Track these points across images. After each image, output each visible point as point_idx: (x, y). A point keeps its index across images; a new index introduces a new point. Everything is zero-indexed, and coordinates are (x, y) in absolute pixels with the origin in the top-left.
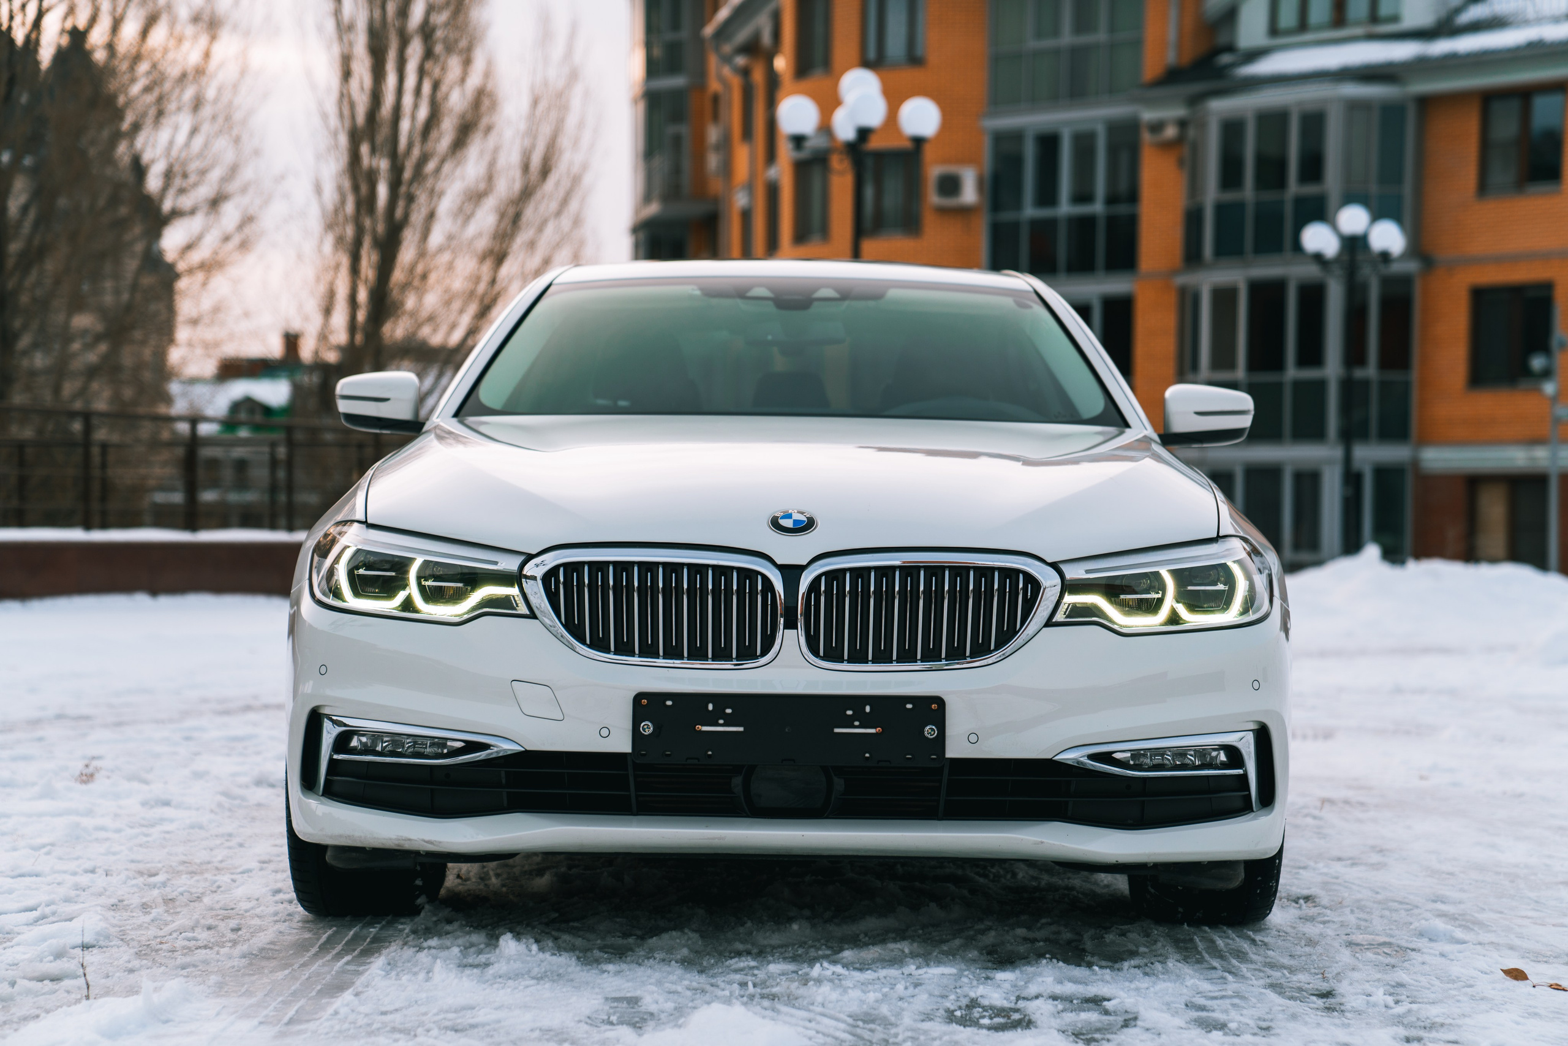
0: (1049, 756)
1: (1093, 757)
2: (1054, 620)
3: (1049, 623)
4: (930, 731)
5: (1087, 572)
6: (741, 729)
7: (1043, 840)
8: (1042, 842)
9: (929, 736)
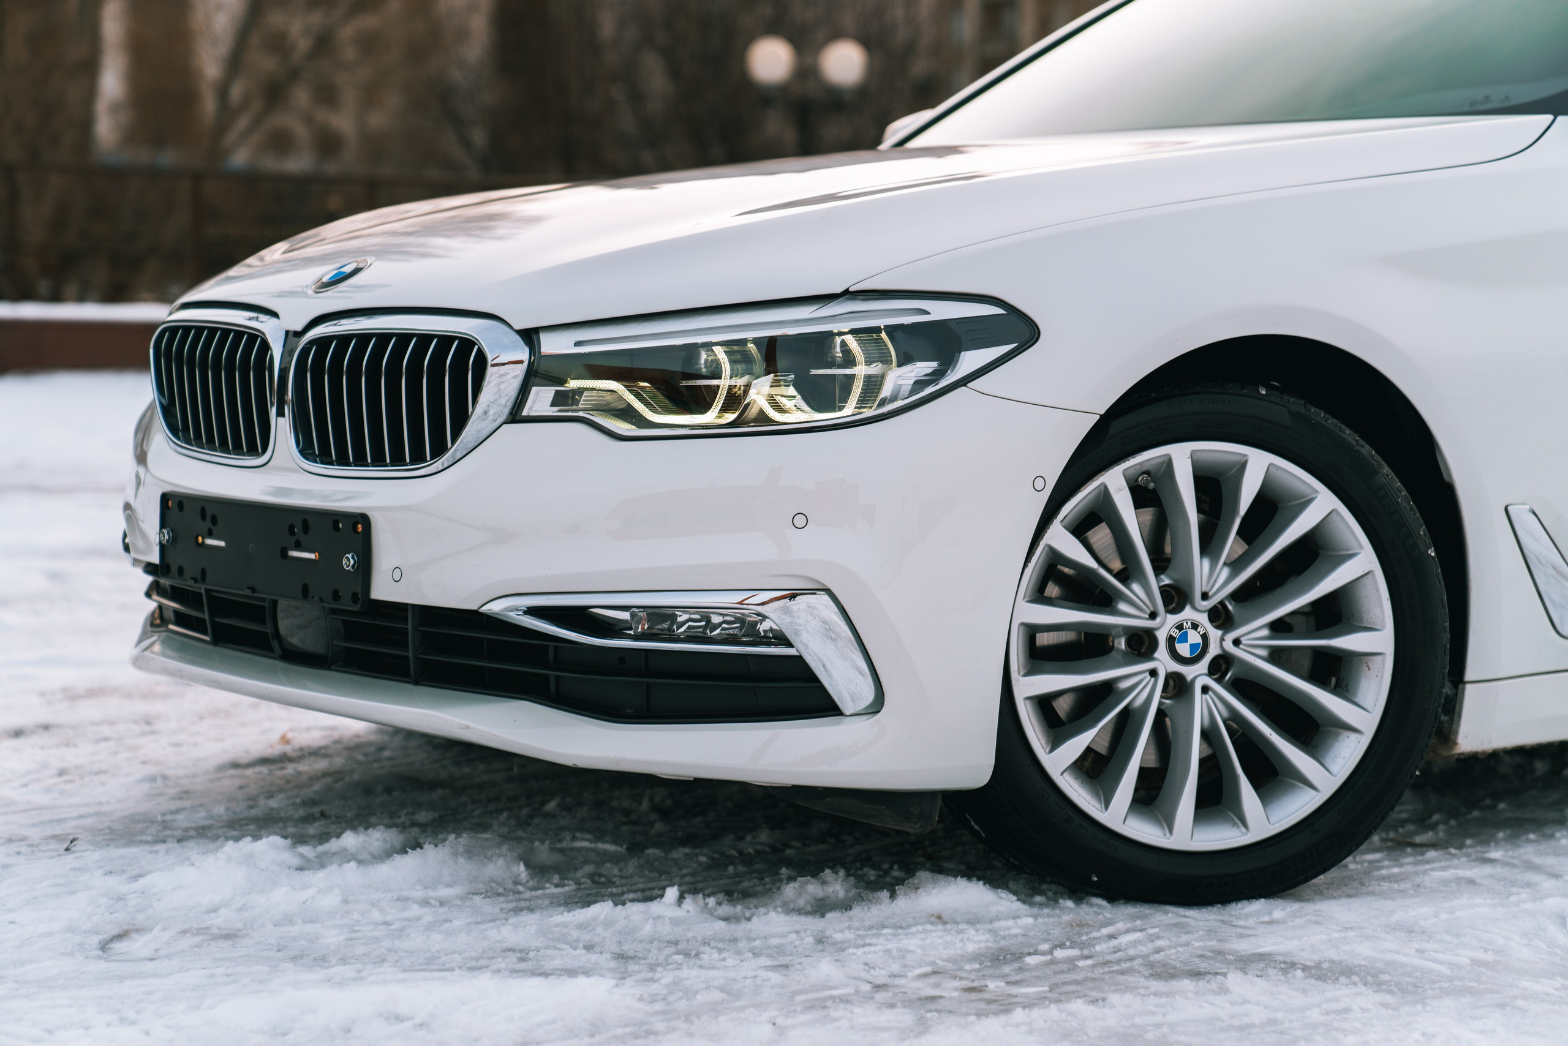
0: (474, 607)
1: (532, 611)
2: (525, 413)
3: (515, 416)
4: (349, 561)
5: (578, 344)
6: (222, 544)
7: (470, 724)
8: (468, 727)
9: (345, 566)
